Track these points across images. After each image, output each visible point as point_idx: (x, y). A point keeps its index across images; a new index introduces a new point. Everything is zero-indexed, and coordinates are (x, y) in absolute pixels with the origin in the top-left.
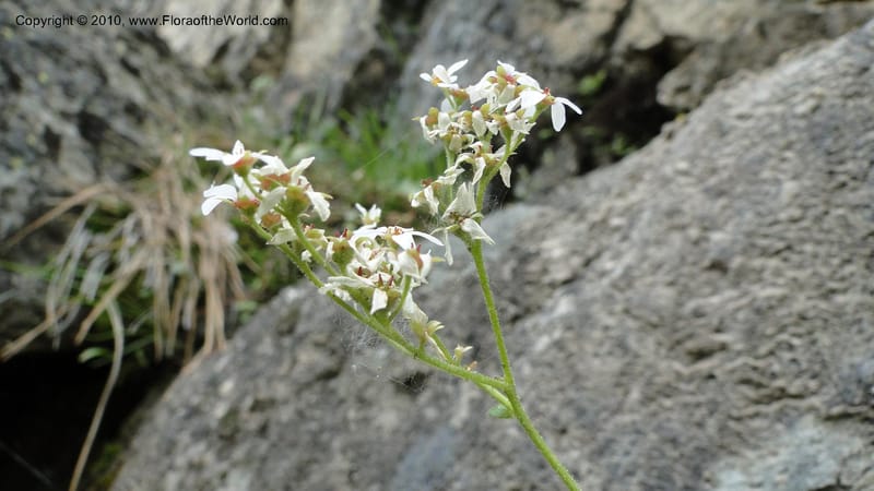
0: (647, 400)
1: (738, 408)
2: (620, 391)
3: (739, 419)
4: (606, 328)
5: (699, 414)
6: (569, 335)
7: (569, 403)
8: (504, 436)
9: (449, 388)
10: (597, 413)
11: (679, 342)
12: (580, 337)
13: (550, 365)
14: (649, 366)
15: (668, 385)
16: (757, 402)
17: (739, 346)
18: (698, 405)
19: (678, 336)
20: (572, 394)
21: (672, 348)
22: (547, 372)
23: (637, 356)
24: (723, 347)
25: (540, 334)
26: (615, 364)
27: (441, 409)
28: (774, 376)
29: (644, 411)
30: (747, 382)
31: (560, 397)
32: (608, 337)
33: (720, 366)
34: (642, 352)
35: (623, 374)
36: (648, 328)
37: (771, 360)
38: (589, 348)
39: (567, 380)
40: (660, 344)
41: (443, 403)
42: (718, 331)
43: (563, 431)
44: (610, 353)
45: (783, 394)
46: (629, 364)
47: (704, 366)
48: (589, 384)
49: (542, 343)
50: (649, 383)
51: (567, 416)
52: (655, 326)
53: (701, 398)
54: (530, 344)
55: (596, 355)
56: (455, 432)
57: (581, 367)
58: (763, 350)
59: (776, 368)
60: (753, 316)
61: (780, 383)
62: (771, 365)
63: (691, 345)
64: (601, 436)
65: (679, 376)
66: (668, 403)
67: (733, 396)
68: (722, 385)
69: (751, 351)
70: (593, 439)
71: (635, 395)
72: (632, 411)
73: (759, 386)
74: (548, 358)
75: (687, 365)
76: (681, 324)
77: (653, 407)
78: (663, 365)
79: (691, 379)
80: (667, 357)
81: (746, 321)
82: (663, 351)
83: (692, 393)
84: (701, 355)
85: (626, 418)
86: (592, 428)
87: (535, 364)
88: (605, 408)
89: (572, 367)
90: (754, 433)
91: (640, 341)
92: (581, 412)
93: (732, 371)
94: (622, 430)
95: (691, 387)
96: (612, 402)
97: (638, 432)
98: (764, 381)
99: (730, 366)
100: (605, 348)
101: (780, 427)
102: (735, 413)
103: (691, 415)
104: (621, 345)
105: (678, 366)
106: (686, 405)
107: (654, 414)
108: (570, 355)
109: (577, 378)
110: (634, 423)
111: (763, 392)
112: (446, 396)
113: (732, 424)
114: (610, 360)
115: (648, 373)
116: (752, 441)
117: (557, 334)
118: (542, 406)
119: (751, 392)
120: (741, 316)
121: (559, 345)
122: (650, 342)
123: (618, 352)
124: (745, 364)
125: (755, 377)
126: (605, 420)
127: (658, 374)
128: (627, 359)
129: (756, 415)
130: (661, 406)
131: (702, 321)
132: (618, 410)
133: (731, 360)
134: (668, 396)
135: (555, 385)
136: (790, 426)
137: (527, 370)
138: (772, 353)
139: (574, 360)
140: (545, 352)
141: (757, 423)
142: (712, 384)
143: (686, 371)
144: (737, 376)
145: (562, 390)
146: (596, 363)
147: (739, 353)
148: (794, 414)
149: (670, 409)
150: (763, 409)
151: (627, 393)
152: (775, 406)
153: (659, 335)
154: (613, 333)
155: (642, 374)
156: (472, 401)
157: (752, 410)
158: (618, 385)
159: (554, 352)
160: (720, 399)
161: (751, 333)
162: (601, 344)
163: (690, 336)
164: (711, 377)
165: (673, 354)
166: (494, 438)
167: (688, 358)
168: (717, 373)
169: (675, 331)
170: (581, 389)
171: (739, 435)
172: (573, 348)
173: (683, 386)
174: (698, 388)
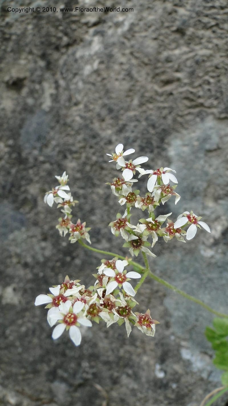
0: (141, 105)
1: (181, 111)
2: (129, 99)
3: (181, 116)
4: (122, 64)
5: (165, 112)
6: (103, 66)
7: (104, 106)
8: (73, 121)
9: (37, 87)
10: (118, 111)
11: (157, 75)
12: (108, 68)
13: (94, 84)
14: (142, 87)
15: (151, 97)
16: (190, 107)
17: (186, 81)
18: (164, 108)
19: (158, 71)
20: (106, 101)
21: (153, 78)
22: (93, 88)
23: (137, 81)
24: (179, 80)
25: (87, 62)
26: (126, 85)
27: (36, 99)
28: (199, 97)
29: (140, 110)
30: (187, 98)
31: (100, 102)
32: (123, 69)
33: (176, 89)
34: (140, 79)
35: (130, 90)
36: (142, 64)
37: (200, 89)
38: (112, 74)
39: (103, 93)
40: (148, 74)
41: (36, 95)
42: (177, 71)
43: (103, 120)
44: (124, 79)
45: (202, 105)
46: (133, 85)
47: (168, 88)
48: (113, 95)
49: (87, 69)
50: (143, 96)
51: (104, 112)
52: (146, 64)
53: (166, 105)
54: (80, 69)
55: (117, 80)
56: (46, 113)
57: (109, 86)
58: (196, 84)
59: (201, 93)
60: (193, 64)
61: (201, 101)
62: (198, 91)
63: (164, 77)
64: (121, 122)
65: (157, 93)
66: (151, 106)
67: (180, 105)
68: (175, 99)
69: (191, 84)
70: (117, 124)
71: (136, 102)
72: (134, 110)
73: (192, 100)
74: (92, 79)
75: (161, 87)
76: (159, 65)
77: (144, 108)
78: (149, 86)
79: (161, 95)
80: (151, 82)
81: (191, 67)
82: (149, 79)
83: (162, 102)
84: (167, 82)
85: (131, 114)
86: (116, 118)
87: (85, 82)
88: (122, 108)
89: (105, 85)
90: (187, 122)
91: (139, 72)
92: (111, 111)
93: (181, 93)
94: (131, 119)
95: (162, 99)
96: (125, 105)
97: (138, 120)
98: (194, 98)
99: (181, 90)
100: (121, 76)
101: (198, 120)
102: (180, 113)
103: (161, 113)
104: (129, 74)
105: (156, 87)
106: (159, 108)
107: (145, 112)
108: (104, 79)
109: (107, 92)
110: (135, 116)
111: (194, 103)
112: (37, 91)
113: (179, 119)
114: (124, 83)
115: (142, 90)
116: (186, 126)
117: (96, 65)
118: (92, 107)
119: (187, 103)
120: (189, 63)
121: (97, 72)
122: (143, 73)
123: (128, 78)
124: (188, 91)
125: (191, 96)
126: (122, 115)
127: (146, 91)
128: (132, 83)
129: (189, 114)
130: (148, 108)
131: (170, 64)
132: (128, 109)
133: (182, 87)
134: (151, 103)
135: (97, 95)
136: (202, 120)
137: (81, 85)
138: (200, 85)
139: (105, 82)
140: (89, 76)
141: (189, 118)
142: (171, 97)
143: (160, 90)
144: (183, 95)
145: (100, 98)
146: (117, 83)
147: (185, 84)
148: (204, 114)
149: (152, 109)
150: (192, 110)
151: (132, 100)
152: (196, 110)
153: (147, 69)
154: (126, 67)
155: (139, 91)
156: (52, 95)
157: (186, 112)
158: (128, 96)
159: (94, 77)
160: (174, 106)
161: (192, 74)
162: (119, 74)
163: (163, 73)
164: (171, 94)
165: (154, 80)
166: (69, 120)
167: (162, 84)
168: (175, 92)
169: (156, 68)
170: (110, 98)
171: (181, 124)
172: (104, 74)
173: (158, 98)
174: (165, 99)
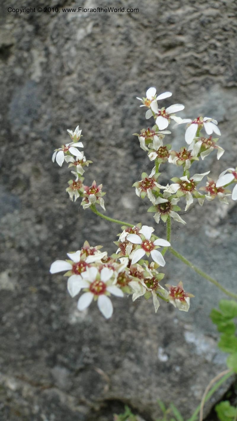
0: (141, 73)
1: (185, 80)
2: (127, 67)
3: (185, 85)
4: (118, 26)
5: (167, 81)
6: (97, 30)
7: (100, 75)
8: (66, 92)
9: (26, 55)
10: (116, 81)
11: (158, 38)
12: (103, 32)
13: (88, 50)
14: (142, 53)
15: (152, 65)
16: (194, 75)
17: (190, 45)
18: (166, 76)
19: (158, 34)
20: (102, 70)
21: (154, 42)
22: (86, 54)
23: (136, 46)
24: (182, 44)
25: (80, 26)
26: (124, 51)
27: (25, 69)
28: (205, 63)
29: (140, 79)
30: (191, 65)
31: (95, 70)
32: (120, 33)
33: (179, 55)
34: (139, 44)
35: (128, 57)
36: (141, 27)
37: (205, 54)
38: (108, 39)
39: (98, 60)
40: (148, 38)
41: (24, 64)
42: (180, 34)
43: (99, 91)
44: (121, 44)
45: (207, 72)
46: (131, 51)
47: (171, 54)
48: (110, 63)
49: (81, 34)
50: (142, 63)
51: (100, 82)
52: (146, 27)
53: (168, 73)
54: (74, 33)
55: (113, 45)
56: (36, 84)
57: (105, 52)
58: (201, 48)
59: (207, 59)
60: (198, 25)
61: (206, 67)
62: (204, 57)
63: (165, 41)
64: (119, 93)
65: (157, 58)
66: (151, 74)
67: (183, 73)
68: (179, 66)
69: (196, 49)
70: (115, 95)
71: (135, 70)
72: (133, 79)
73: (197, 67)
74: (85, 45)
75: (162, 53)
76: (161, 27)
77: (144, 77)
78: (150, 52)
79: (163, 61)
80: (152, 47)
81: (196, 29)
82: (150, 43)
83: (163, 70)
84: (170, 47)
85: (130, 83)
86: (114, 89)
87: (78, 48)
88: (120, 78)
89: (100, 52)
90: (191, 92)
91: (137, 36)
92: (107, 80)
93: (185, 59)
94: (129, 90)
95: (163, 66)
96: (123, 74)
97: (137, 91)
98: (199, 65)
99: (184, 55)
100: (118, 41)
101: (203, 89)
102: (184, 82)
103: (163, 82)
104: (127, 39)
105: (157, 53)
106: (160, 76)
107: (145, 81)
108: (99, 44)
109: (103, 59)
110: (134, 86)
111: (199, 71)
112: (25, 60)
113: (183, 89)
114: (121, 48)
115: (142, 57)
116: (190, 96)
117: (89, 28)
118: (86, 76)
119: (192, 70)
120: (193, 25)
121: (90, 36)
122: (143, 36)
123: (125, 42)
124: (192, 56)
125: (196, 63)
126: (120, 85)
127: (146, 58)
128: (130, 49)
129: (194, 82)
130: (148, 76)
131: (173, 26)
132: (126, 78)
133: (186, 52)
134: (151, 70)
135: (92, 63)
136: (208, 89)
137: (73, 51)
138: (206, 50)
139: (101, 47)
140: (82, 41)
141: (193, 87)
142: (174, 64)
143: (161, 56)
144: (186, 62)
145: (96, 66)
146: (114, 49)
147: (189, 49)
148: (210, 83)
149: (152, 78)
150: (196, 79)
151: (130, 68)
152: (201, 79)
153: (147, 32)
154: (122, 30)
155: (138, 57)
156: (42, 64)
157: (190, 81)
158: (126, 64)
159: (88, 41)
160: (177, 74)
161: (197, 37)
162: (116, 38)
163: (165, 36)
164: (174, 60)
165: (155, 45)
166: (61, 92)
167: (163, 49)
168: (177, 58)
169: (157, 31)
170: (106, 66)
171: (184, 94)
172: (100, 39)
173: (159, 65)
174: (167, 66)
